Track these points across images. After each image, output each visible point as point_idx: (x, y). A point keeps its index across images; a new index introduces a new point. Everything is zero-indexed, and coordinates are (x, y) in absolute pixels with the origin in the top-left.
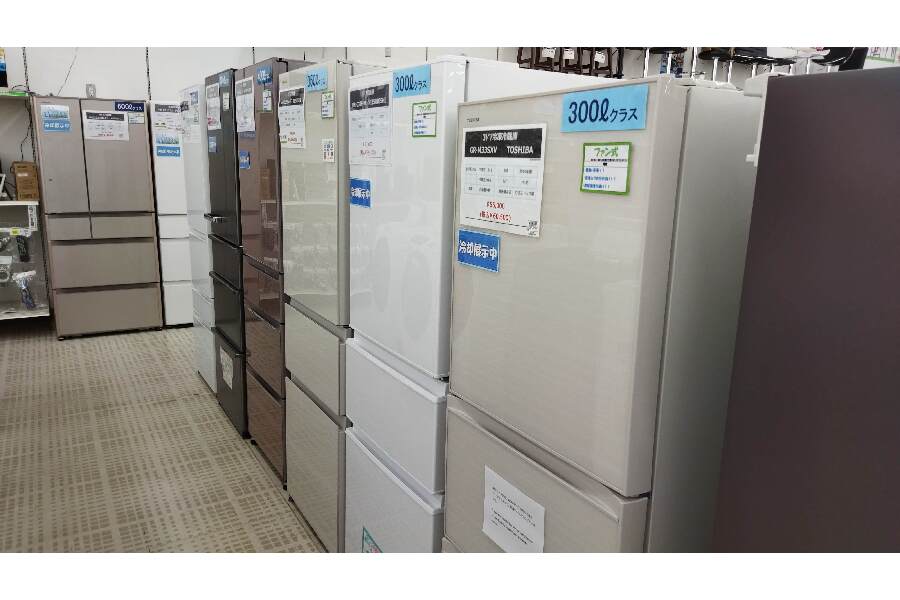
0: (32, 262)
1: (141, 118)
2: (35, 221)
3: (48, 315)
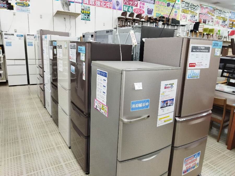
0: (2, 69)
2: (3, 60)
3: (5, 81)
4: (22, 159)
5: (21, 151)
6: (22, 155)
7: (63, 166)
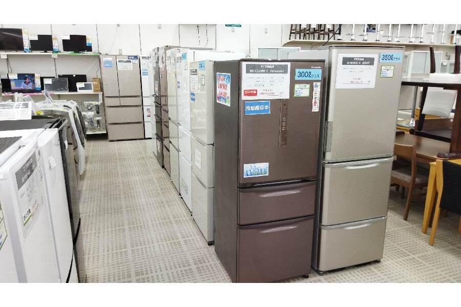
0: (100, 114)
1: (137, 61)
2: (101, 99)
4: (127, 231)
5: (126, 223)
6: (126, 227)
7: (181, 243)
